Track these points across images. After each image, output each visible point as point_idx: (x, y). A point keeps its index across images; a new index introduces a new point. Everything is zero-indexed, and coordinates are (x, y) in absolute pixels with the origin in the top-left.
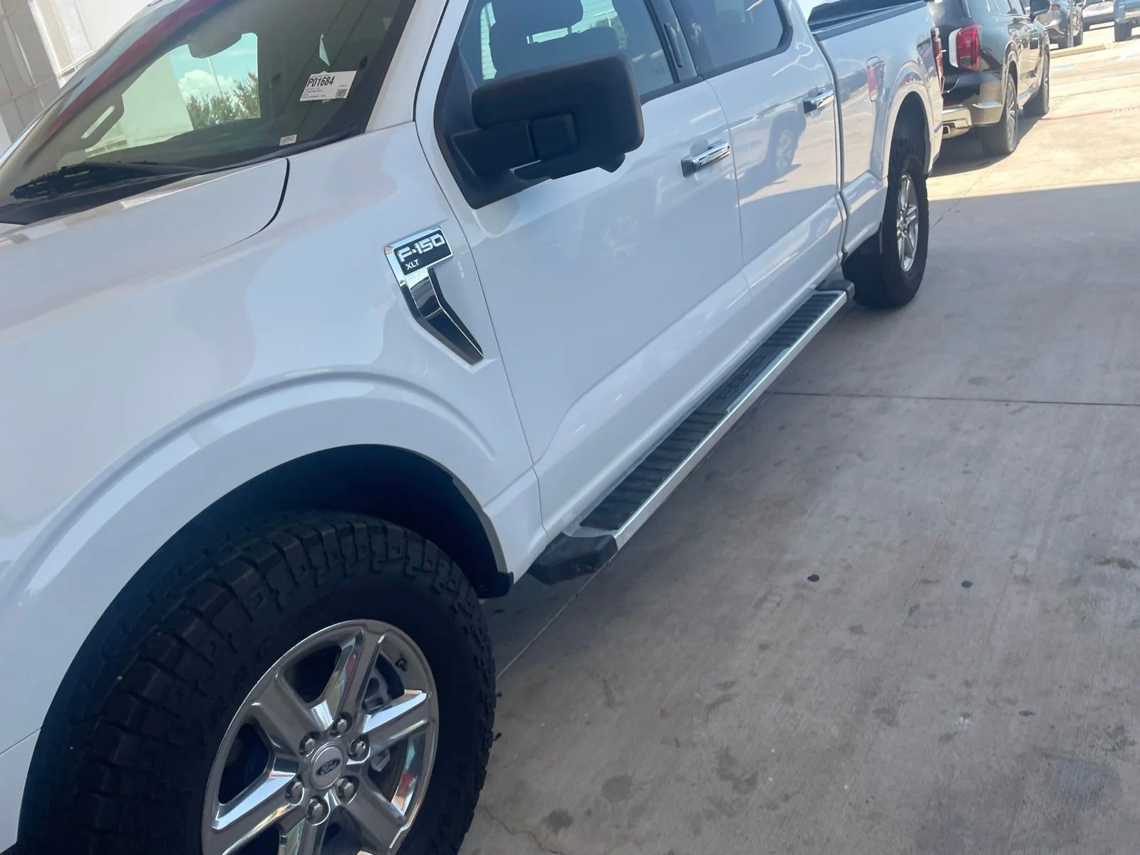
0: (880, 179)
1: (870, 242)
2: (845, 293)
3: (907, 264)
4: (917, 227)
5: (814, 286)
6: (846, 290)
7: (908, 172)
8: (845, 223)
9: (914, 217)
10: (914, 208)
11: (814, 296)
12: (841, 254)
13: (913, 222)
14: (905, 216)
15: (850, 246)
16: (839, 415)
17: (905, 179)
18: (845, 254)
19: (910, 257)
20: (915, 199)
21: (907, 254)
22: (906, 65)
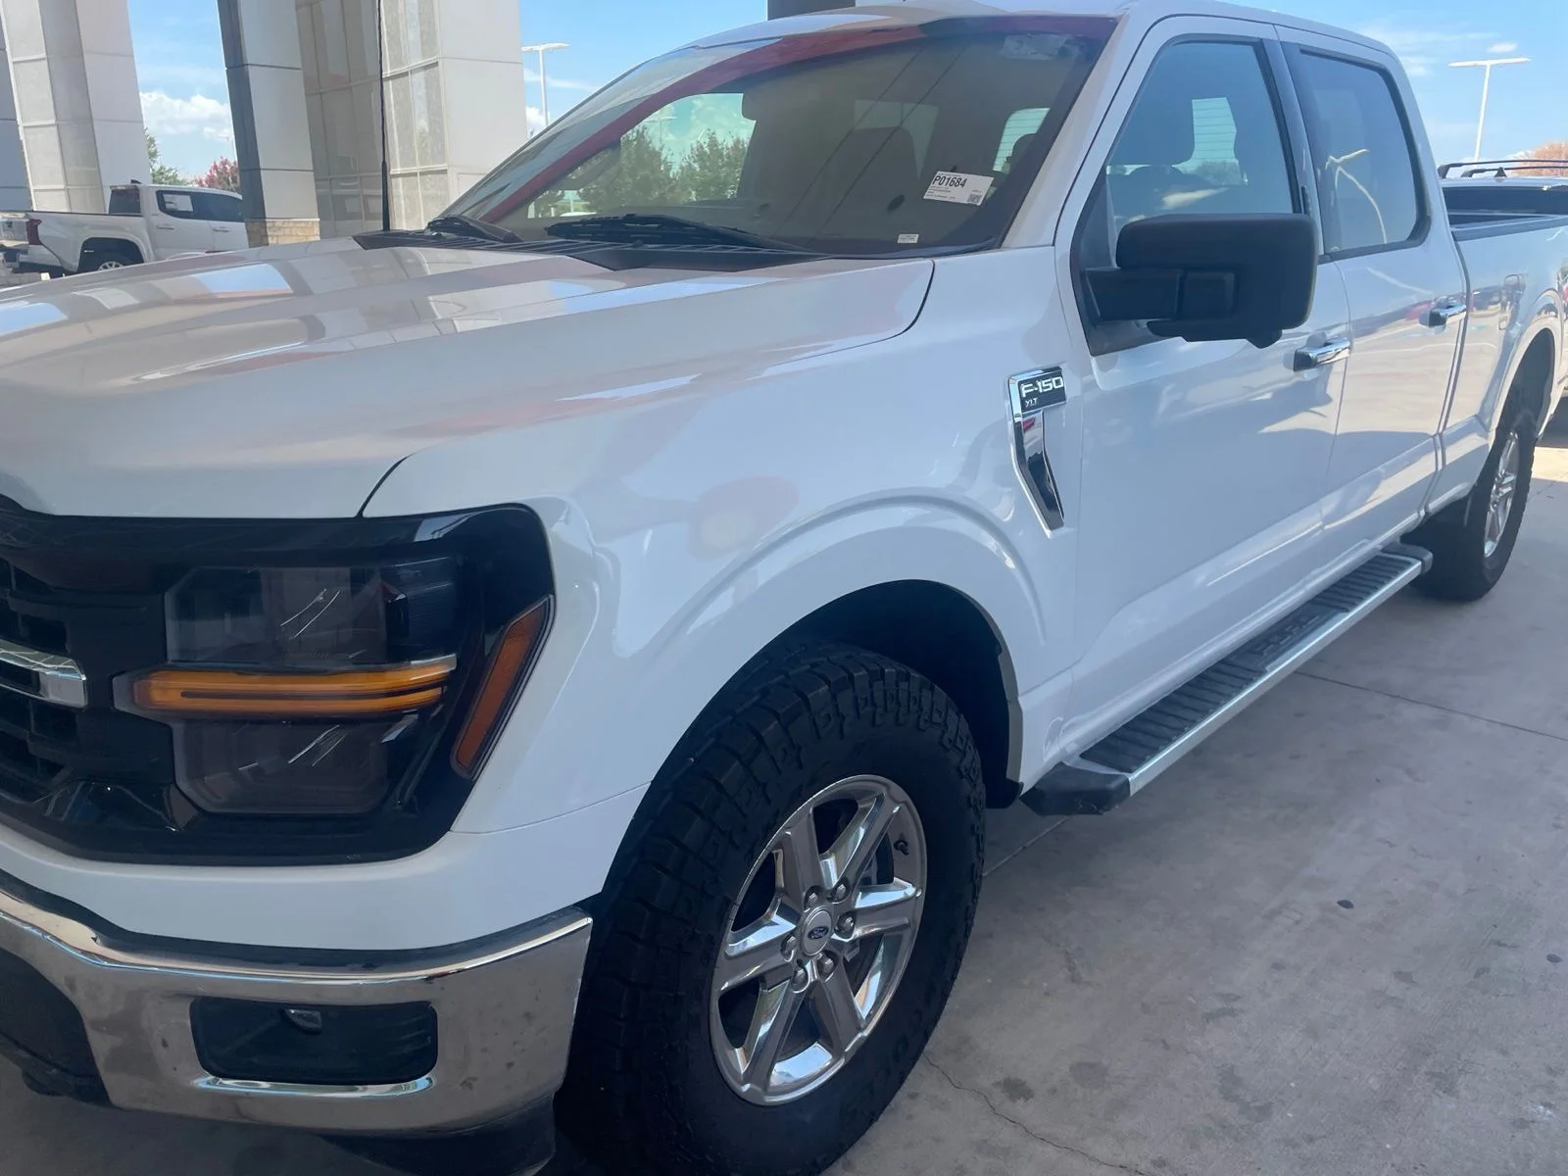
0: (1487, 429)
1: (1455, 507)
2: (1420, 563)
3: (1489, 548)
4: (1509, 504)
5: (1380, 547)
6: (1422, 560)
7: (1517, 431)
8: (1437, 477)
9: (1510, 489)
10: (1511, 478)
11: (1377, 557)
12: (1423, 513)
13: (1507, 496)
14: (1500, 485)
15: (1434, 505)
16: (1380, 717)
17: (1512, 439)
18: (1426, 513)
19: (1494, 540)
20: (1515, 467)
21: (1492, 537)
22: (1548, 293)
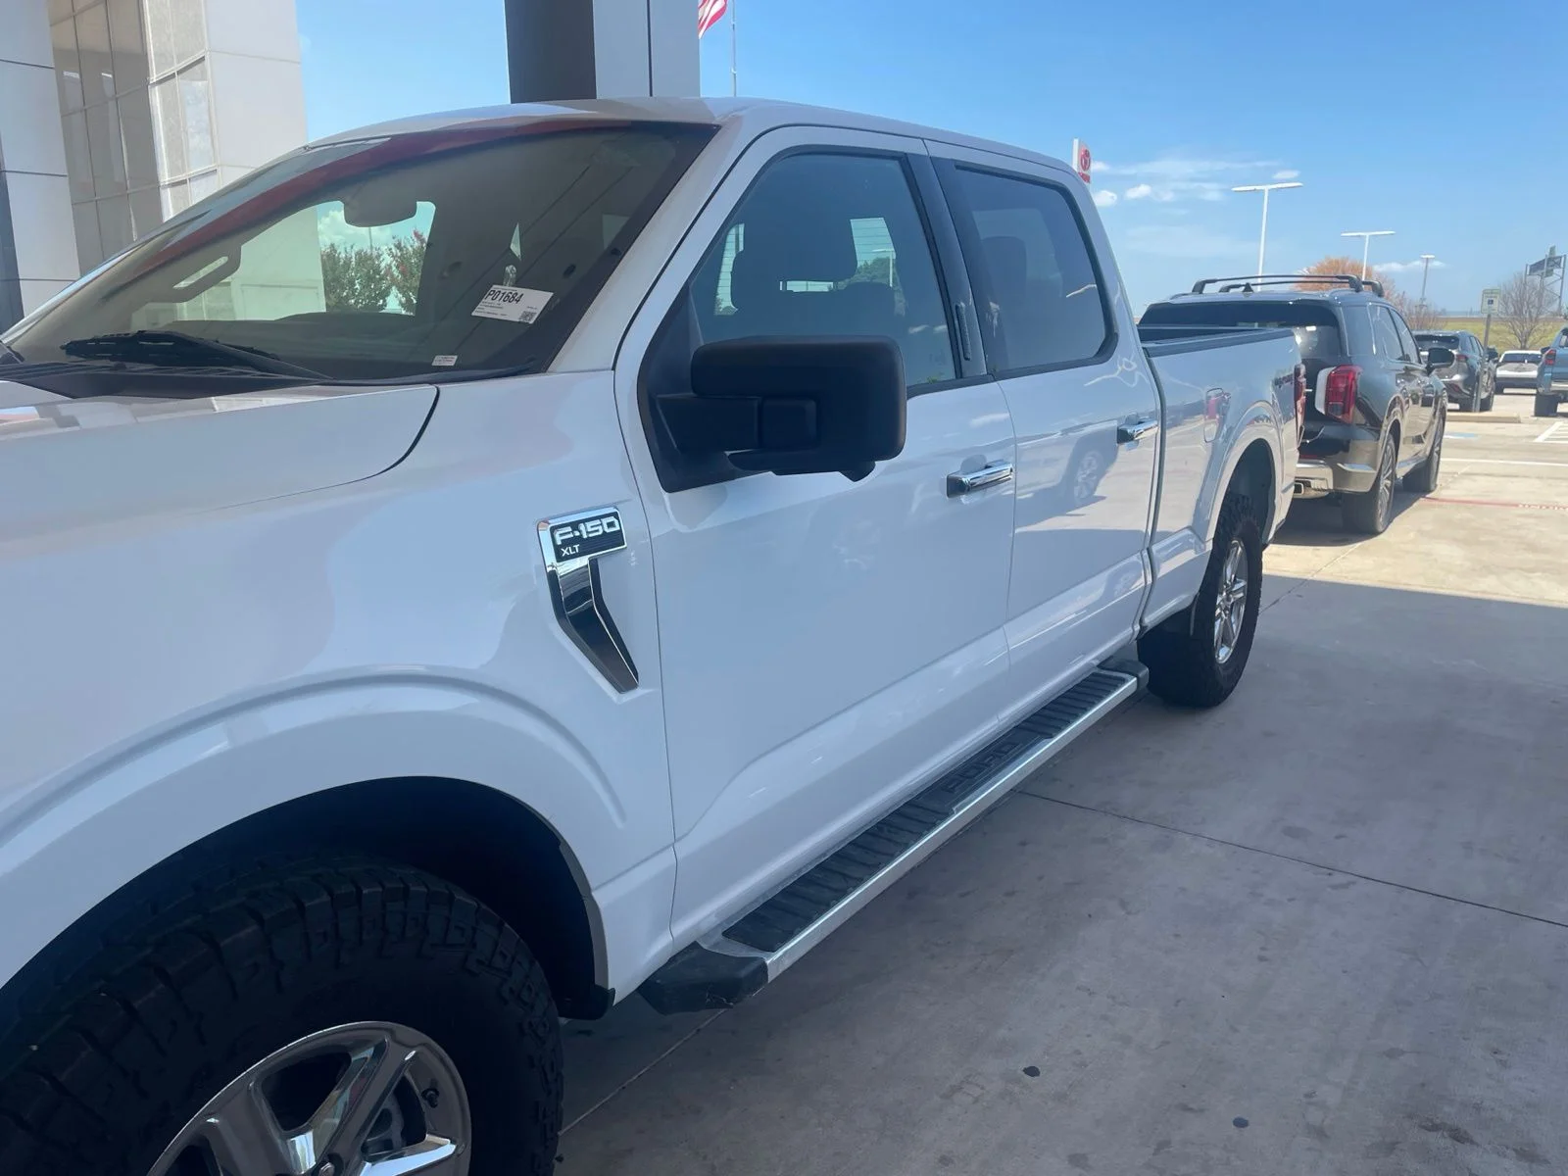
0: (1202, 540)
1: (1178, 618)
2: (1135, 679)
3: (1223, 654)
4: (1242, 609)
5: (1097, 662)
6: (1137, 676)
7: (1242, 537)
8: (1148, 589)
9: (1241, 595)
10: (1242, 584)
11: (1093, 674)
12: (1137, 628)
13: (1238, 602)
14: (1229, 592)
15: (1150, 620)
16: (1104, 841)
17: (1235, 545)
18: (1142, 628)
19: (1229, 646)
20: (1245, 572)
21: (1225, 641)
22: (1258, 404)
